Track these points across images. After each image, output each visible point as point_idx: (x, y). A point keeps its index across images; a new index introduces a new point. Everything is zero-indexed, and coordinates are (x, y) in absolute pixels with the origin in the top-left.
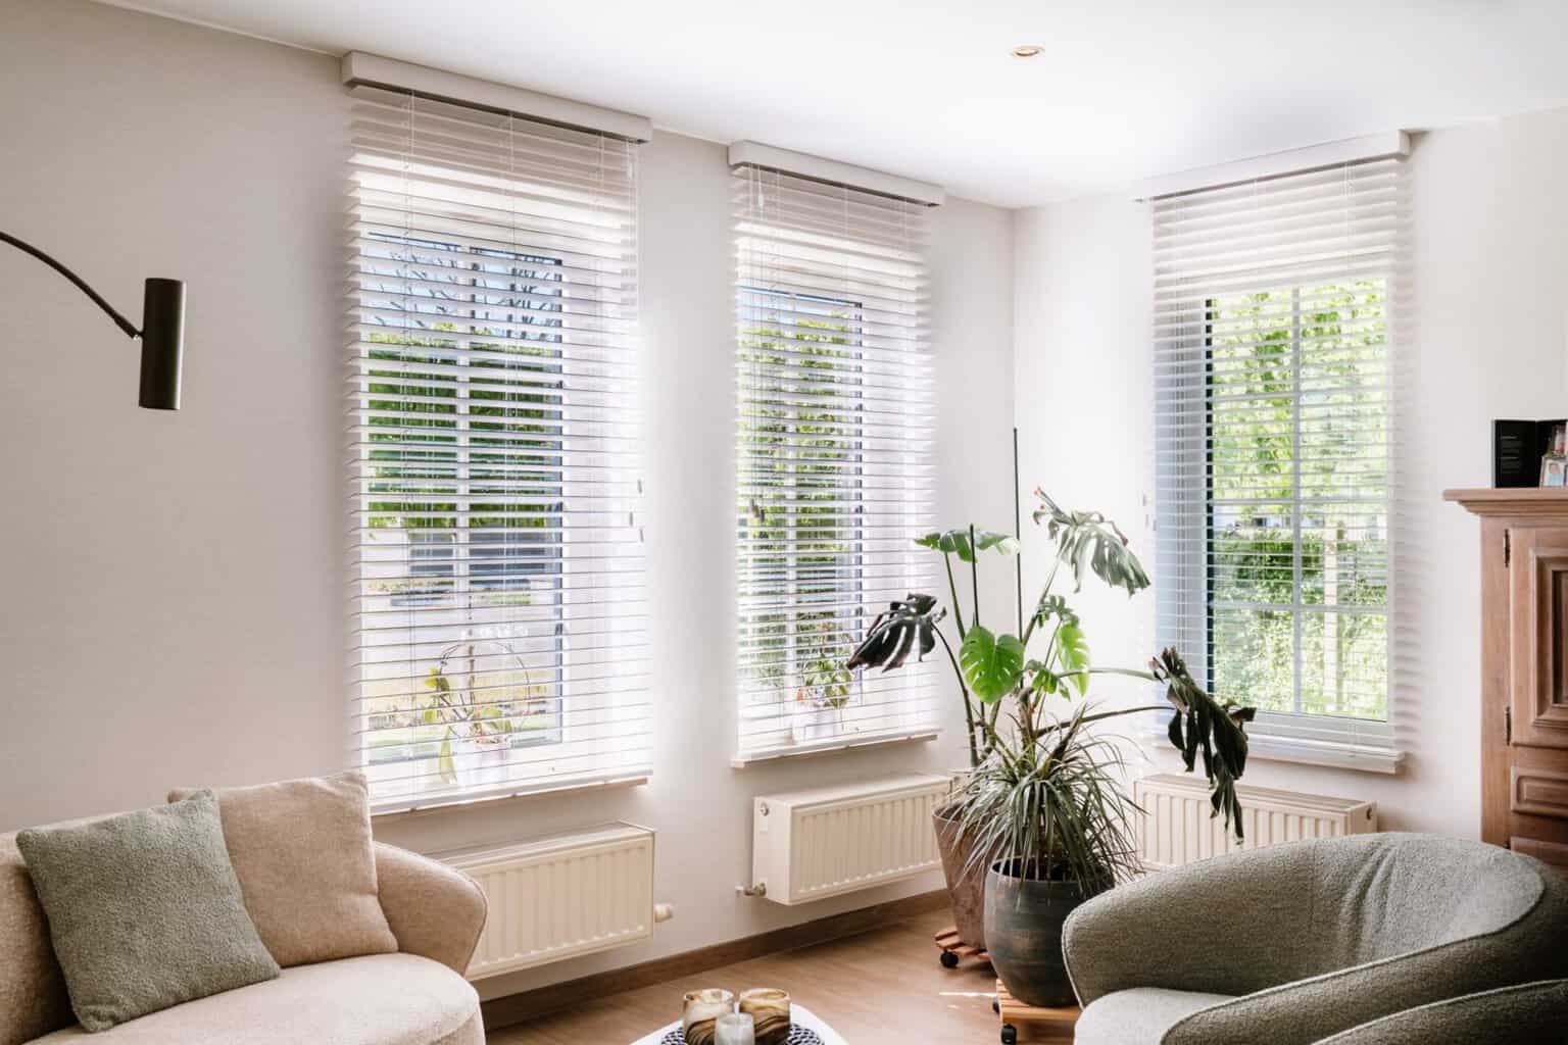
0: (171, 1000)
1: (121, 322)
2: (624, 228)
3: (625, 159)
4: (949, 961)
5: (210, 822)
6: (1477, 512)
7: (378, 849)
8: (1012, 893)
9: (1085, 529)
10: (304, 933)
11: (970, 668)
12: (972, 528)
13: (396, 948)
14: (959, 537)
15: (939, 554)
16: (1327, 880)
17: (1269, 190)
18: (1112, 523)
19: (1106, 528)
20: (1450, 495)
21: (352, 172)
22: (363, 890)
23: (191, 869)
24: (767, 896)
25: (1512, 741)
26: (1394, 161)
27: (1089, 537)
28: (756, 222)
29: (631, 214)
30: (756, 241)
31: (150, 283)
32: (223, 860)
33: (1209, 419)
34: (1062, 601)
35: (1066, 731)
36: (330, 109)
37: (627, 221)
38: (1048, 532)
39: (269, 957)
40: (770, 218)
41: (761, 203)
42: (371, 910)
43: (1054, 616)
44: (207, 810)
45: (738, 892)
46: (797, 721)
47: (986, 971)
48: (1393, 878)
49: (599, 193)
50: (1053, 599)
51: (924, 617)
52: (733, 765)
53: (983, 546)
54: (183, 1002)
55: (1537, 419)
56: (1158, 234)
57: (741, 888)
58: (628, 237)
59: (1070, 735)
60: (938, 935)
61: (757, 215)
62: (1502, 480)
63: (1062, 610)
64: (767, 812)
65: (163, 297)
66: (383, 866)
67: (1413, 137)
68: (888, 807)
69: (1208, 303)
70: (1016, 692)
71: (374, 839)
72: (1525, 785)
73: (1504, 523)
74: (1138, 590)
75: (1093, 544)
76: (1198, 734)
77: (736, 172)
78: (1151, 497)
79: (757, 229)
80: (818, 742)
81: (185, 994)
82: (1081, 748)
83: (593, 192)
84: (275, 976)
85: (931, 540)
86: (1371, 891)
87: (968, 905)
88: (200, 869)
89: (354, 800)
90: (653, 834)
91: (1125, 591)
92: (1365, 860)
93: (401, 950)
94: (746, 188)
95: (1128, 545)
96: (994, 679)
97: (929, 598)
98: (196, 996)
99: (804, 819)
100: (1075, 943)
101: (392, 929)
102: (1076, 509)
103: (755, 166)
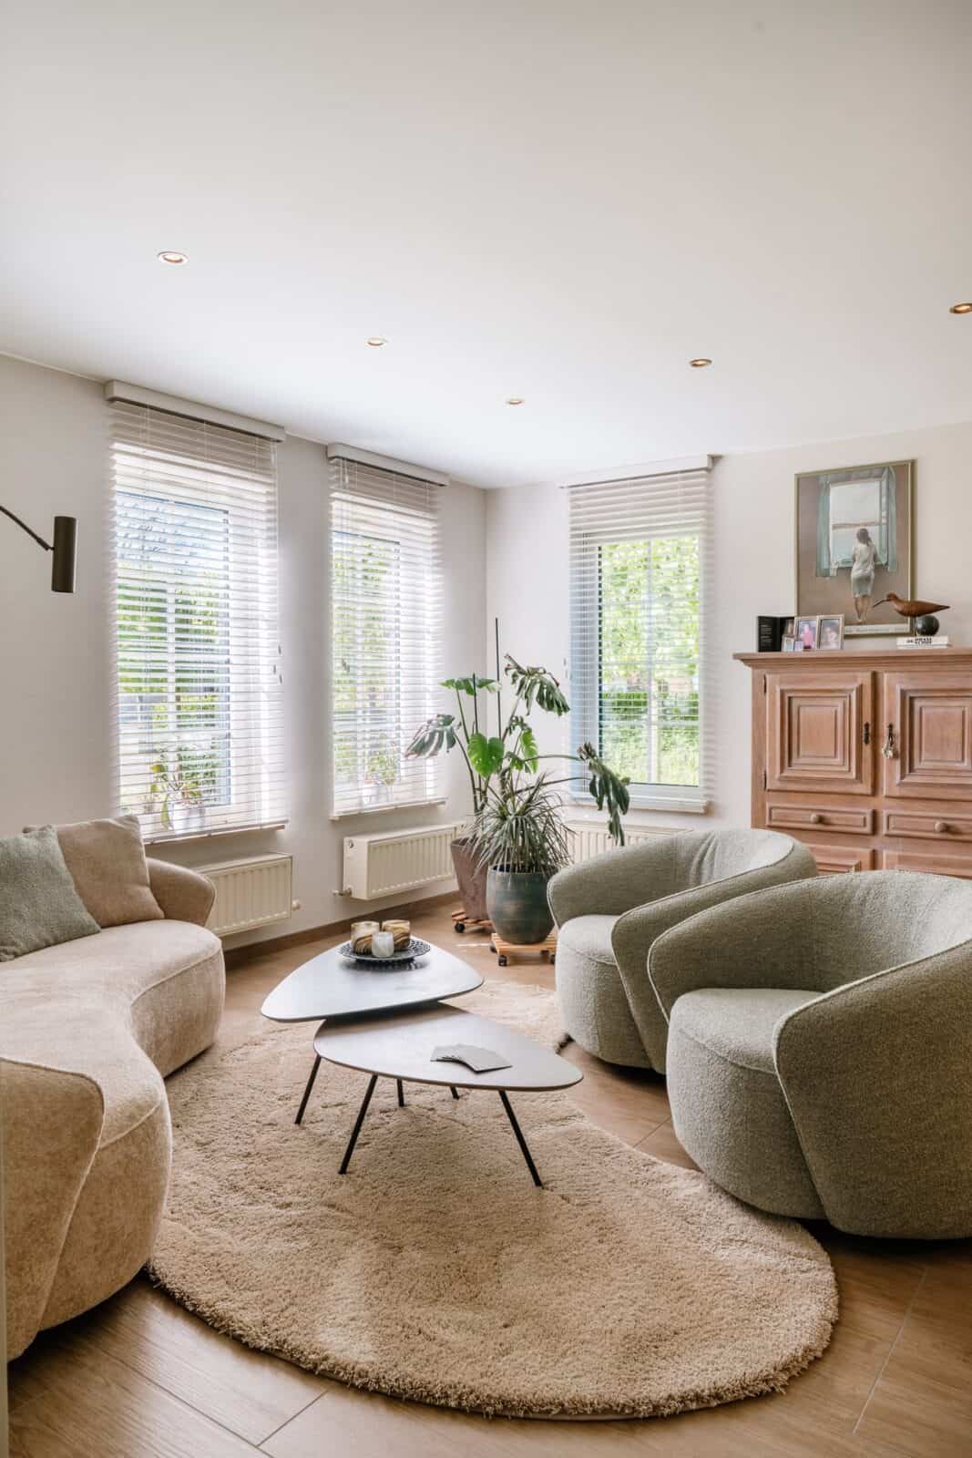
0: (44, 945)
1: (40, 541)
2: (268, 494)
3: (269, 451)
4: (460, 929)
5: (53, 842)
6: (750, 666)
7: (148, 861)
8: (504, 881)
9: (533, 678)
10: (113, 908)
11: (473, 758)
12: (474, 676)
13: (163, 916)
14: (466, 681)
15: (453, 690)
16: (683, 854)
17: (635, 485)
18: (550, 674)
19: (547, 677)
20: (736, 656)
21: (112, 455)
22: (143, 884)
23: (49, 869)
24: (353, 896)
25: (768, 788)
26: (703, 472)
27: (536, 683)
28: (344, 493)
29: (274, 485)
30: (344, 504)
31: (57, 519)
32: (63, 865)
33: (600, 615)
34: (522, 720)
35: (532, 791)
36: (97, 414)
37: (271, 490)
38: (511, 680)
39: (94, 922)
40: (352, 490)
41: (347, 480)
42: (147, 893)
43: (518, 728)
44: (51, 836)
45: (335, 894)
46: (366, 792)
47: (484, 933)
48: (717, 850)
49: (255, 472)
50: (517, 718)
51: (448, 727)
52: (331, 818)
53: (481, 686)
54: (49, 946)
55: (779, 616)
56: (573, 508)
57: (337, 892)
58: (271, 499)
59: (535, 792)
60: (453, 914)
61: (345, 488)
62: (762, 648)
63: (523, 725)
64: (352, 846)
65: (65, 527)
66: (152, 870)
67: (715, 459)
68: (421, 842)
69: (600, 549)
70: (498, 771)
71: (147, 856)
72: (773, 811)
73: (764, 671)
74: (563, 713)
75: (538, 686)
76: (605, 791)
77: (332, 462)
78: (568, 660)
79: (344, 496)
80: (378, 805)
81: (52, 941)
82: (542, 798)
83: (252, 471)
84: (98, 932)
85: (449, 683)
86: (706, 859)
87: (472, 895)
88: (53, 870)
89: (133, 831)
90: (291, 857)
91: (556, 714)
92: (702, 843)
93: (166, 918)
94: (338, 472)
95: (560, 687)
96: (487, 763)
97: (449, 716)
98: (57, 942)
99: (375, 849)
100: (554, 893)
101: (160, 905)
102: (531, 665)
103: (343, 459)
